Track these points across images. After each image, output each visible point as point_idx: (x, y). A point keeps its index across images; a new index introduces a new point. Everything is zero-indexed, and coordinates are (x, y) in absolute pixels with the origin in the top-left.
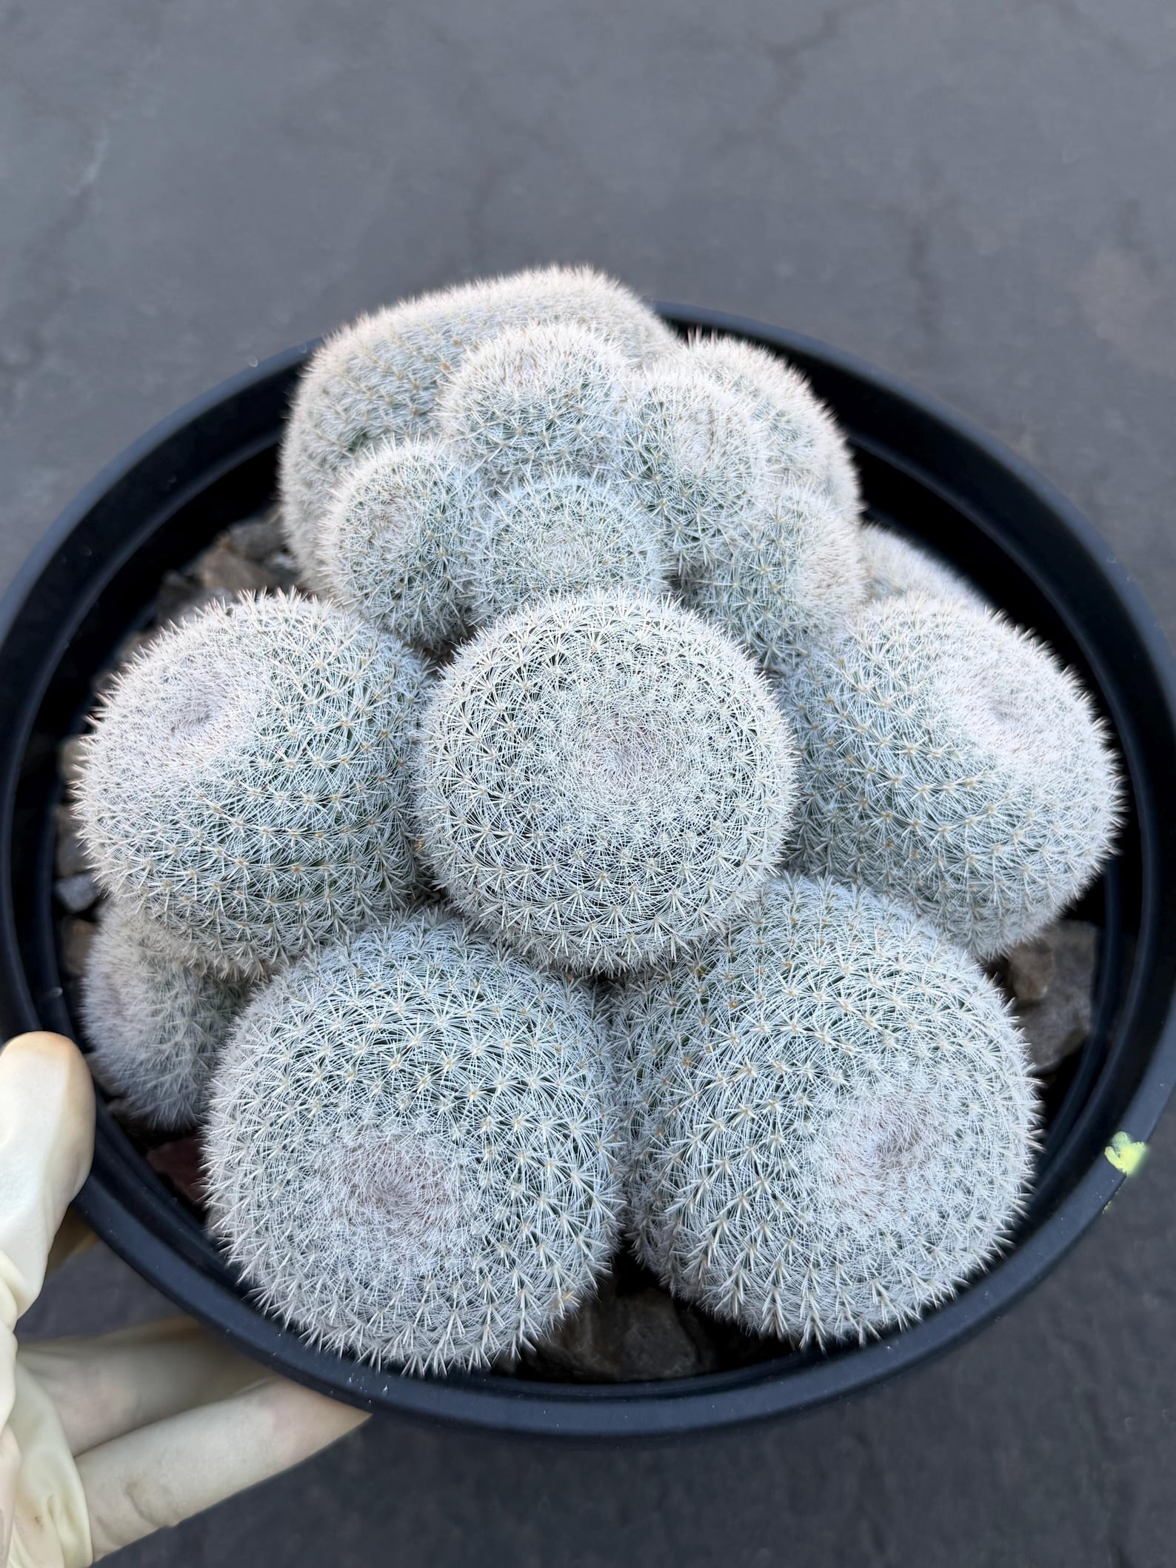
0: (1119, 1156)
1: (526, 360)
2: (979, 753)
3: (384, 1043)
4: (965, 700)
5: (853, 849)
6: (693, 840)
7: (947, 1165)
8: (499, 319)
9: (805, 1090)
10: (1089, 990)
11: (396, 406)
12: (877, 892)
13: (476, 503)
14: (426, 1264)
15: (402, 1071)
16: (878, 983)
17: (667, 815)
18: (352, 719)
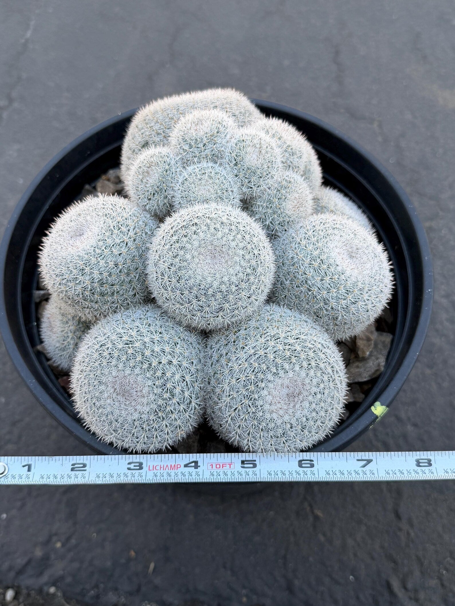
0: (376, 409)
1: (199, 122)
2: (339, 269)
3: (128, 344)
4: (337, 250)
5: (294, 297)
6: (234, 288)
7: (310, 403)
8: (196, 106)
9: (262, 372)
10: (386, 357)
11: (158, 134)
12: (301, 313)
13: (178, 170)
14: (136, 416)
15: (132, 353)
16: (291, 341)
17: (226, 279)
18: (128, 239)
